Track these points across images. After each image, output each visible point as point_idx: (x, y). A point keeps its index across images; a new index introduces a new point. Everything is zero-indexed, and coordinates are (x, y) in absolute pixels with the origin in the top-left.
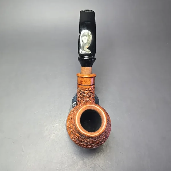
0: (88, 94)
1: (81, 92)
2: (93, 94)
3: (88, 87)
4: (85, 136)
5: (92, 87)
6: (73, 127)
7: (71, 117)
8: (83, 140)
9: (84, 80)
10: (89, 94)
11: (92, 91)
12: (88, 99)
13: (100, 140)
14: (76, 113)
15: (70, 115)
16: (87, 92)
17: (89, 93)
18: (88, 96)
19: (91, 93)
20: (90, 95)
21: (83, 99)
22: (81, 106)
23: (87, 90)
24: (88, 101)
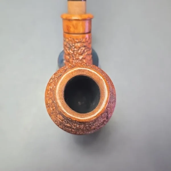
0: (79, 48)
1: (68, 46)
2: (88, 48)
3: (80, 36)
4: (72, 120)
5: (87, 36)
6: (53, 104)
7: (50, 87)
8: (69, 124)
9: (73, 25)
10: (82, 49)
11: (86, 43)
12: (81, 57)
13: (97, 124)
14: (58, 82)
15: (49, 84)
16: (79, 45)
17: (83, 47)
18: (80, 52)
19: (85, 46)
20: (84, 51)
21: (73, 57)
22: (66, 70)
23: (77, 43)
24: (81, 60)
